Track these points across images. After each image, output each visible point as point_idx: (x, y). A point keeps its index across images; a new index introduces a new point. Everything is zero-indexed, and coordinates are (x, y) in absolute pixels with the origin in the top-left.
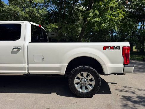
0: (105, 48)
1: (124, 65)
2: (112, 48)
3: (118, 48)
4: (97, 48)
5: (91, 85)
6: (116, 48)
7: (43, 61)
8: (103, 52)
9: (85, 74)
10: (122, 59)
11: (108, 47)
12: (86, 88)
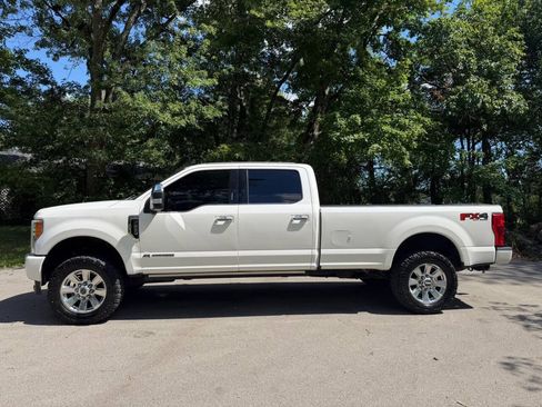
0: (463, 217)
1: (496, 247)
2: (475, 216)
3: (485, 216)
4: (448, 216)
5: (438, 289)
6: (482, 216)
7: (349, 243)
8: (461, 225)
9: (428, 267)
10: (491, 237)
11: (467, 215)
12: (431, 296)
